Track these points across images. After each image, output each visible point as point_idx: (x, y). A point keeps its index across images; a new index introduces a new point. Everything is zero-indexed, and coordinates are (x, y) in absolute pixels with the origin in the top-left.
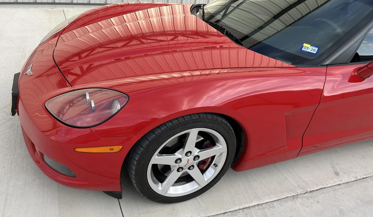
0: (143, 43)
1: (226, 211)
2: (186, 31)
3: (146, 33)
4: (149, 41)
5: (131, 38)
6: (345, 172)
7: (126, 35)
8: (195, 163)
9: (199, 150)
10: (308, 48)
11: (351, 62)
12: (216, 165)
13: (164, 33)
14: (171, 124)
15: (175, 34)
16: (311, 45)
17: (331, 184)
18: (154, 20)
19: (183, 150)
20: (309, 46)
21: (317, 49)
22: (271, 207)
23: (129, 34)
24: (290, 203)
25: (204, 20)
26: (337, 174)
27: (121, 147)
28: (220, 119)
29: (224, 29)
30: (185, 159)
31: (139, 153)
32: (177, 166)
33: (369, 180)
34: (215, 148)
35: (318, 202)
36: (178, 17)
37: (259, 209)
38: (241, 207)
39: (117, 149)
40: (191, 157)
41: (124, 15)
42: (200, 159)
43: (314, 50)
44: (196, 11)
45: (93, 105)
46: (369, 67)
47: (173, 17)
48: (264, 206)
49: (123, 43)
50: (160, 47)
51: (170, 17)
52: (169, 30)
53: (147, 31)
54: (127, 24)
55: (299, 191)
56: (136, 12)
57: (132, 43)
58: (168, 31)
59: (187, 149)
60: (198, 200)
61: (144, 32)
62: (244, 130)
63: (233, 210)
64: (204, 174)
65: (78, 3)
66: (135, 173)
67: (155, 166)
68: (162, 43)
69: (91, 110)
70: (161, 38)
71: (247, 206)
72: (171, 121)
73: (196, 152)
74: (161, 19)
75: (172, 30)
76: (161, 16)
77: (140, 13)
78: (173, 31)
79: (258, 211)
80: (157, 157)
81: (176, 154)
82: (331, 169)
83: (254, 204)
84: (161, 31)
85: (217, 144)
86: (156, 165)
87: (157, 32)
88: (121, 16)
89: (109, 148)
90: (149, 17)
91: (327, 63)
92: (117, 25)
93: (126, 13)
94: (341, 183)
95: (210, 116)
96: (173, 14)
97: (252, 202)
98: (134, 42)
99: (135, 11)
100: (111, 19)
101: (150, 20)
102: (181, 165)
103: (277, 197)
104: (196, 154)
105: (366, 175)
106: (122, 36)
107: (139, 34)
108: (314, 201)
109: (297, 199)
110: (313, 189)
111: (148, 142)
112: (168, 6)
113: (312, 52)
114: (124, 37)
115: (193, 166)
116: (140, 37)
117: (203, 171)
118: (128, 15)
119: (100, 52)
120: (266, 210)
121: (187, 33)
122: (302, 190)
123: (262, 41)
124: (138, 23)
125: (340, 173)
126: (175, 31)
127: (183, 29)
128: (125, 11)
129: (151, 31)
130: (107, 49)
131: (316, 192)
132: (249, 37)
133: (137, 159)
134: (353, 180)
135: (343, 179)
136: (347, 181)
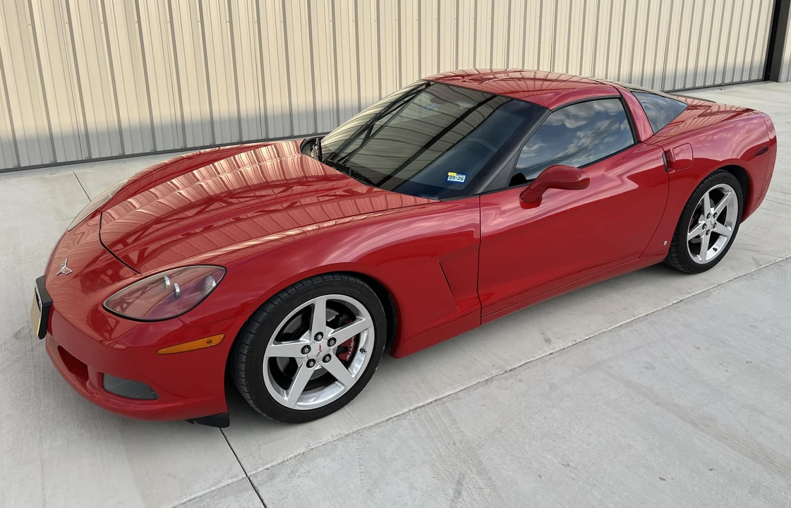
0: (233, 204)
1: (390, 417)
2: (306, 177)
3: (235, 190)
4: (242, 200)
5: (209, 200)
6: (559, 336)
7: (199, 198)
8: (332, 350)
9: (333, 330)
10: (454, 177)
11: (509, 186)
12: (363, 351)
13: (267, 185)
14: (286, 294)
15: (287, 184)
16: (458, 173)
17: (539, 355)
18: (248, 170)
19: (310, 333)
20: (455, 174)
21: (464, 177)
22: (455, 400)
23: (205, 196)
24: (481, 389)
25: (320, 160)
26: (548, 341)
27: (222, 336)
28: (352, 279)
29: (348, 168)
30: (315, 347)
31: (248, 342)
32: (306, 357)
33: (593, 341)
34: (356, 323)
35: (520, 380)
36: (290, 159)
37: (437, 405)
38: (412, 408)
39: (217, 339)
40: (324, 342)
41: (195, 172)
42: (338, 343)
43: (462, 179)
44: (309, 148)
45: (178, 290)
46: (532, 188)
47: (281, 162)
48: (444, 399)
49: (198, 209)
50: (262, 204)
51: (275, 162)
52: (274, 179)
53: (237, 186)
54: (202, 183)
55: (495, 373)
56: (216, 164)
57: (212, 207)
58: (273, 181)
59: (315, 330)
60: (347, 412)
61: (231, 189)
62: (390, 290)
63: (401, 413)
64: (349, 369)
65: (101, 158)
66: (245, 374)
67: (273, 361)
68: (263, 199)
69: (174, 297)
70: (263, 193)
71: (421, 405)
72: (284, 290)
73: (330, 333)
74: (260, 166)
75: (280, 179)
76: (259, 162)
77: (222, 164)
78: (283, 180)
79: (436, 408)
80: (273, 345)
81: (301, 339)
82: (541, 336)
83: (430, 401)
84: (262, 182)
85: (357, 317)
86: (275, 358)
87: (254, 185)
88: (190, 173)
89: (206, 340)
90: (239, 167)
91: (480, 191)
92: (185, 187)
93: (197, 167)
94: (554, 351)
95: (338, 278)
96: (279, 157)
97: (427, 398)
98: (216, 205)
99: (212, 161)
100: (173, 181)
101: (241, 172)
102: (312, 355)
103: (463, 385)
104: (330, 336)
105: (588, 335)
106: (193, 201)
107: (222, 193)
108: (516, 380)
109: (492, 382)
110: (515, 366)
111: (258, 324)
112: (269, 147)
113: (460, 181)
114: (198, 201)
115: (329, 355)
116: (225, 197)
117: (347, 364)
118: (202, 169)
119: (159, 229)
120: (447, 404)
121: (309, 180)
122: (497, 371)
123: (409, 178)
124: (221, 178)
125: (553, 339)
126: (286, 179)
127: (301, 174)
128: (195, 164)
129: (243, 186)
130: (170, 223)
131: (519, 369)
132: (392, 177)
133: (245, 352)
134: (570, 344)
135: (557, 346)
136: (562, 348)
